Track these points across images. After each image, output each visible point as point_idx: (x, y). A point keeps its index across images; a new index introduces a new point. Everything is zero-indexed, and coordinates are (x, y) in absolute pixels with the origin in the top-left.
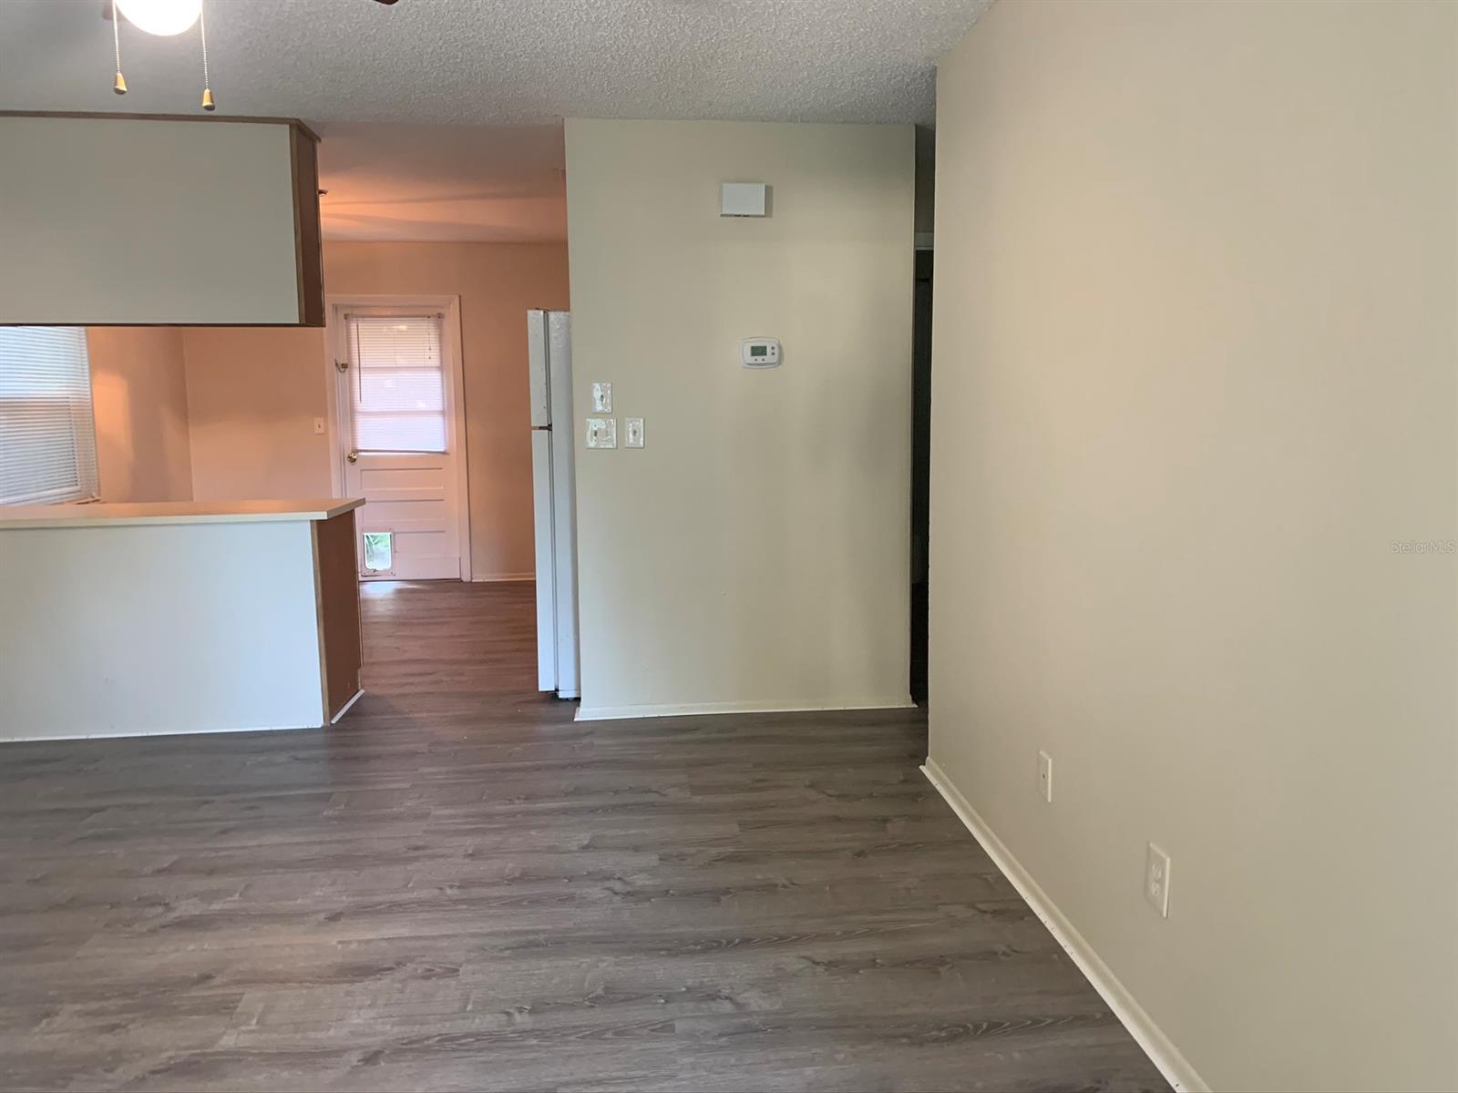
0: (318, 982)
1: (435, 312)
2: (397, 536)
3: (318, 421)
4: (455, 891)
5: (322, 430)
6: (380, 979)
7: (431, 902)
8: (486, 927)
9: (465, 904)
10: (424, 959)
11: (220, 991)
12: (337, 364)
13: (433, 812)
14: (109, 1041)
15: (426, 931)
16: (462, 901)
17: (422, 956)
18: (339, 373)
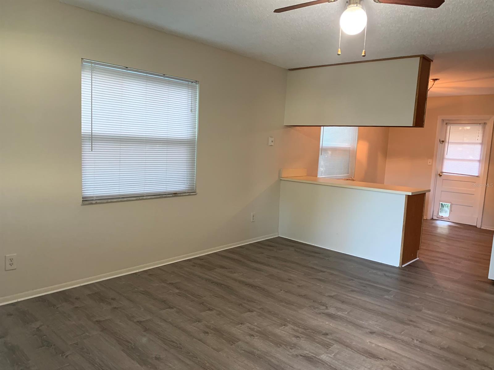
0: (356, 352)
1: (483, 122)
2: (453, 206)
3: (429, 160)
4: (418, 342)
5: (430, 164)
6: (377, 361)
7: (407, 342)
8: (423, 361)
9: (419, 349)
10: (395, 362)
11: (328, 340)
12: (440, 141)
13: (423, 311)
14: (294, 340)
15: (399, 352)
16: (419, 348)
17: (395, 360)
18: (441, 144)
